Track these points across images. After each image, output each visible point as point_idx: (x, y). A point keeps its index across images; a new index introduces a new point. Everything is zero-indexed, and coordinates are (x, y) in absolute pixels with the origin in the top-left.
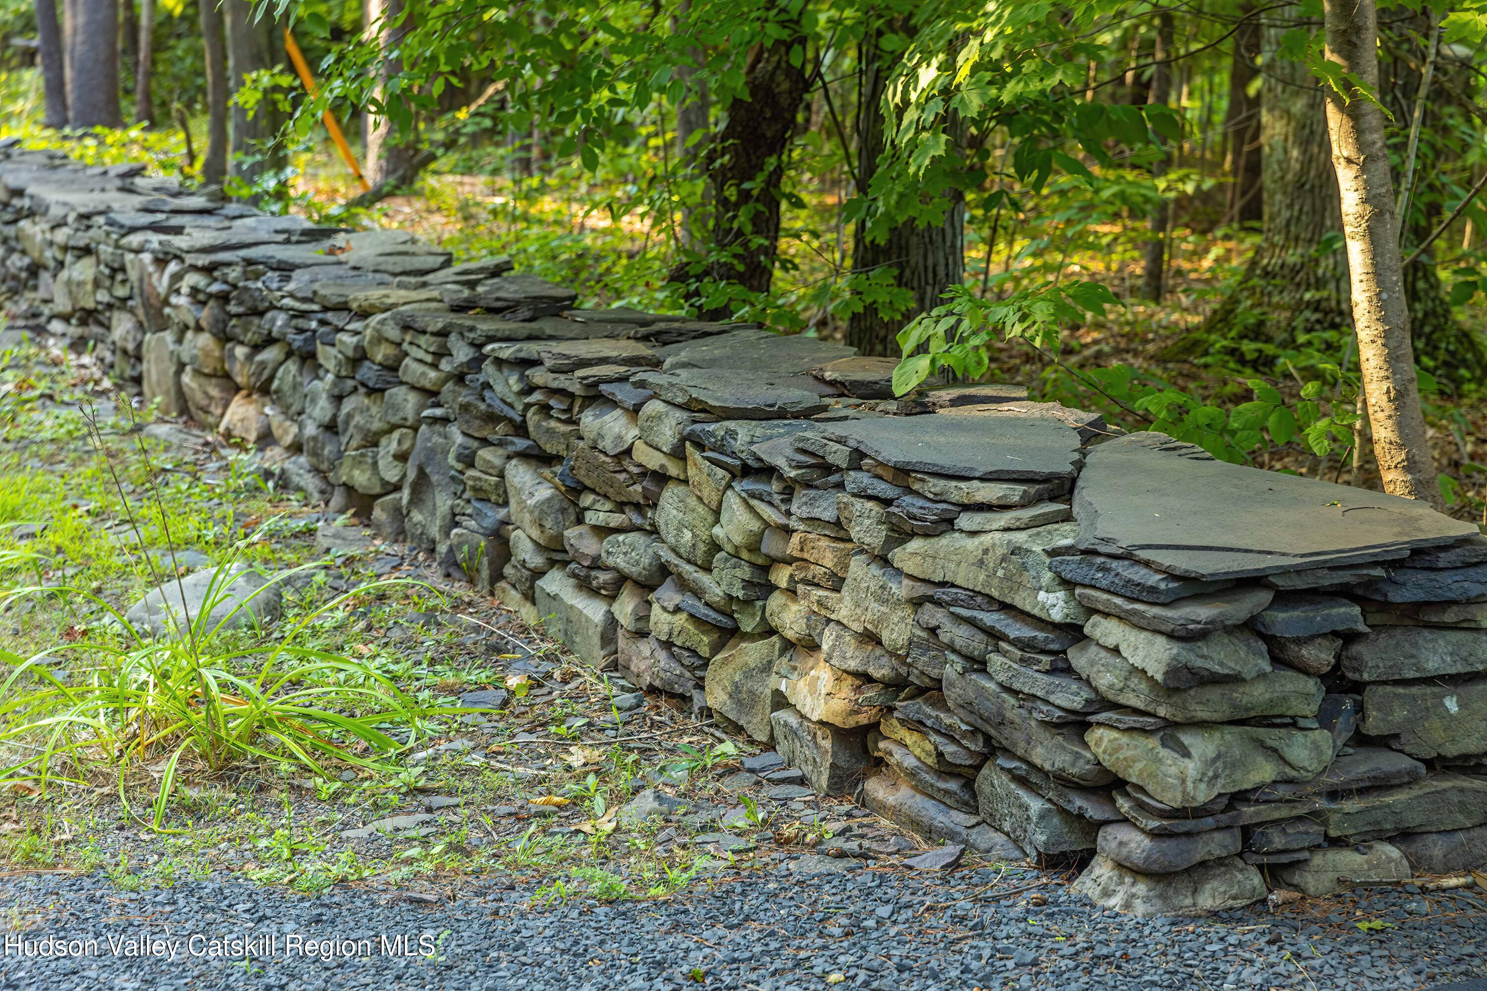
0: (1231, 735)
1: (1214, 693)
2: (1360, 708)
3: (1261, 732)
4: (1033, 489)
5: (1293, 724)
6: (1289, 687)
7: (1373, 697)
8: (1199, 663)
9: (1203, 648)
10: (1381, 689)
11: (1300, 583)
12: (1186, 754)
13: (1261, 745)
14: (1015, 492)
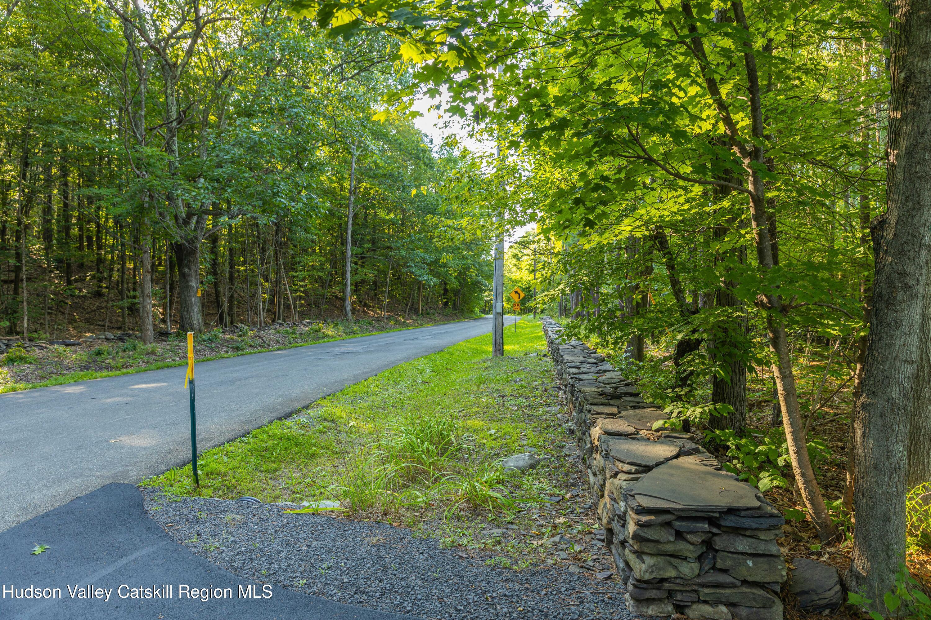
0: (660, 559)
1: (651, 545)
2: (714, 558)
3: (672, 560)
4: (641, 469)
5: (685, 559)
6: (682, 547)
7: (719, 555)
8: (643, 534)
9: (646, 530)
10: (722, 553)
11: (683, 514)
12: (644, 562)
13: (671, 564)
14: (633, 468)
